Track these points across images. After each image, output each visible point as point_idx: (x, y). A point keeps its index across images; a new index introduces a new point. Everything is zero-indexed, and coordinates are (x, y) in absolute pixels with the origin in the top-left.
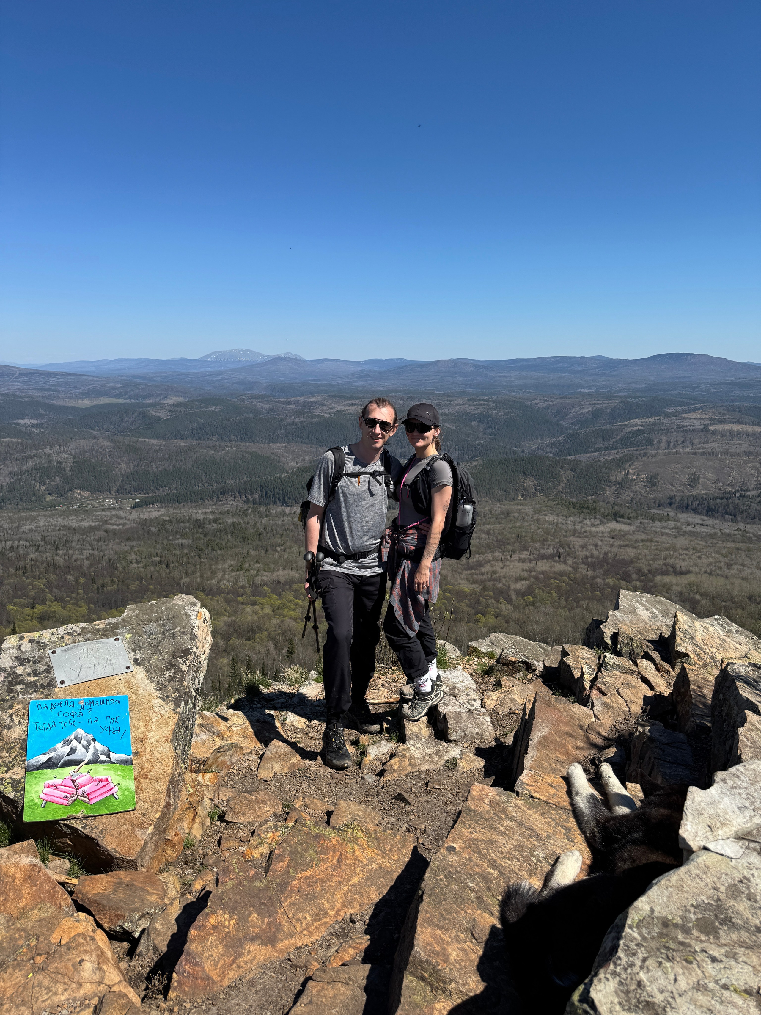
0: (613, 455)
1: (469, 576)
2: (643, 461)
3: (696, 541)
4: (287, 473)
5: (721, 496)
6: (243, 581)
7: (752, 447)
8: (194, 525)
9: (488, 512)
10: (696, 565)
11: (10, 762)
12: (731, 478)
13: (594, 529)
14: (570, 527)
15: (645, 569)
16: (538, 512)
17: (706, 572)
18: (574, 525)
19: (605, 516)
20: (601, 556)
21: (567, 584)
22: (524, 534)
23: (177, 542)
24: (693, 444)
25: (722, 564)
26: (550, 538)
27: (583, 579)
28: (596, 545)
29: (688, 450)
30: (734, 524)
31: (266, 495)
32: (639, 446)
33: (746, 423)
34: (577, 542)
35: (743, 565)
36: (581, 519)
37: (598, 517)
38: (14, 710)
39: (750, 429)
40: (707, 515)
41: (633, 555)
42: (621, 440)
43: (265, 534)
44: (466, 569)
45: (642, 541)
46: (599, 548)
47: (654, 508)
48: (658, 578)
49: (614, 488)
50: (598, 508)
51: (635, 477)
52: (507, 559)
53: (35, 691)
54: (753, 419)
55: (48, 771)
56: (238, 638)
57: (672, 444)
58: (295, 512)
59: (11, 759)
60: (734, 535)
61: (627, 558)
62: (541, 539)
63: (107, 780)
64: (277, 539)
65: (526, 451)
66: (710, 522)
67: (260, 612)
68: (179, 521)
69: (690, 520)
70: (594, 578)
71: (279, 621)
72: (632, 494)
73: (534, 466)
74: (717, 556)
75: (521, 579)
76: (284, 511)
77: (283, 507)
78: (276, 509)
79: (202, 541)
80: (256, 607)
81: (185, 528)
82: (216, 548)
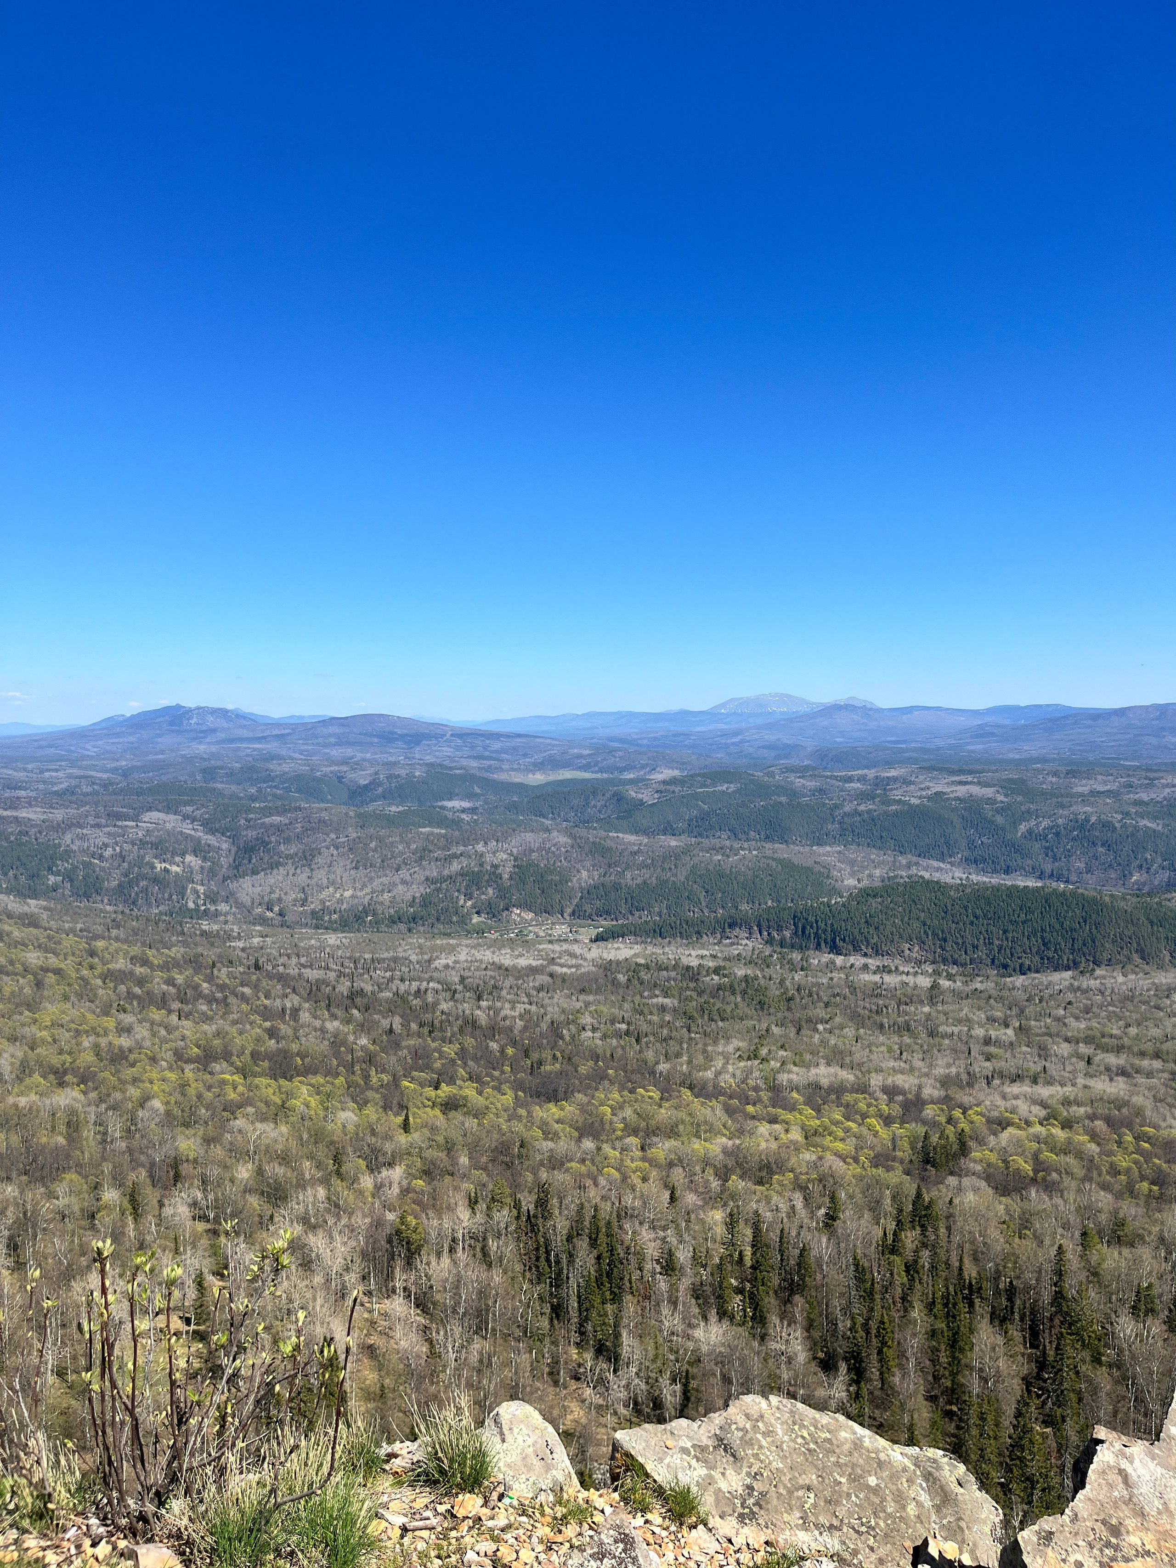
4: (842, 897)
6: (756, 1078)
8: (683, 975)
23: (655, 1000)
31: (803, 932)
43: (798, 1000)
56: (742, 1177)
58: (852, 966)
64: (818, 1010)
67: (782, 1136)
68: (661, 968)
71: (814, 1157)
76: (833, 962)
77: (831, 956)
78: (820, 958)
79: (695, 1003)
80: (777, 1126)
81: (668, 980)
82: (716, 1017)
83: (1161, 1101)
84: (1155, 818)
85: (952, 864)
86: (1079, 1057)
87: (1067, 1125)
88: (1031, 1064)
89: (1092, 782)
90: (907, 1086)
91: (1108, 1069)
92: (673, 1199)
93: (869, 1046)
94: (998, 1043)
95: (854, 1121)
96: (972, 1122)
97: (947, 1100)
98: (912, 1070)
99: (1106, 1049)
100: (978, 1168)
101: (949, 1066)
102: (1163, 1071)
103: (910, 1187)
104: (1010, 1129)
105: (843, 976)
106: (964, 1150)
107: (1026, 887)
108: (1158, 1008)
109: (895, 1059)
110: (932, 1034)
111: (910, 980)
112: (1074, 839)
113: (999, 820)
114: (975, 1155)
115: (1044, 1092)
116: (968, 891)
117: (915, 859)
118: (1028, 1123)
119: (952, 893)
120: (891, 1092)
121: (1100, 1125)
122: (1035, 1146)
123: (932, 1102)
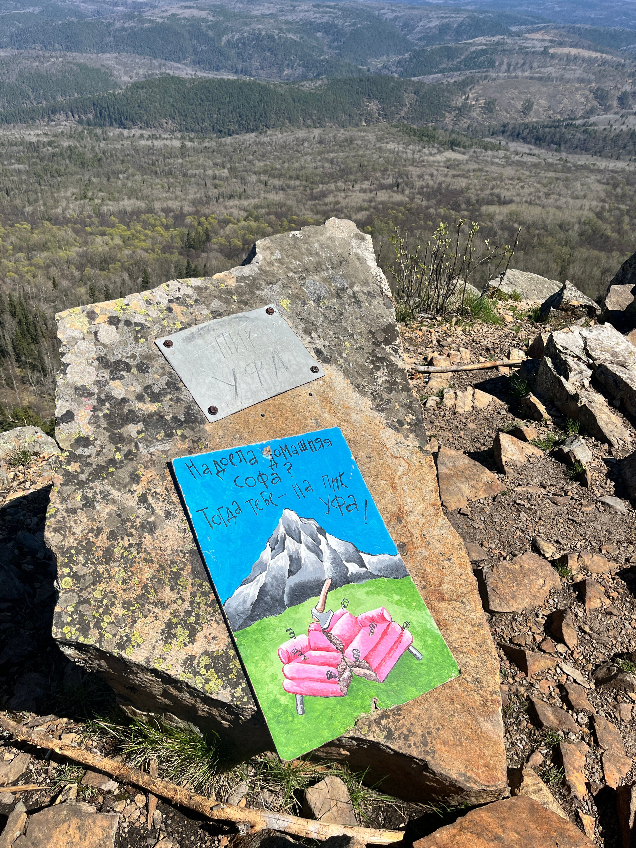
0: (456, 77)
1: (313, 207)
2: (483, 85)
3: (522, 171)
4: (121, 89)
5: (550, 124)
6: (88, 211)
7: (586, 74)
8: (28, 148)
9: (332, 139)
10: (518, 195)
11: (188, 613)
12: (562, 106)
13: (431, 158)
14: (410, 156)
15: (473, 199)
16: (380, 139)
17: (526, 202)
18: (413, 154)
19: (442, 144)
20: (436, 186)
21: (403, 214)
22: (366, 163)
23: (13, 167)
24: (531, 68)
25: (541, 194)
26: (390, 167)
27: (417, 209)
28: (432, 175)
29: (526, 74)
30: (558, 154)
31: (101, 114)
32: (481, 68)
33: (583, 47)
34: (414, 171)
35: (559, 195)
36: (420, 148)
37: (436, 145)
38: (143, 483)
39: (586, 54)
40: (535, 144)
41: (464, 185)
42: (465, 60)
43: (105, 160)
44: (311, 200)
45: (474, 170)
46: (434, 178)
47: (488, 137)
48: (484, 208)
49: (454, 114)
50: (437, 136)
51: (474, 103)
52: (349, 189)
53: (169, 436)
54: (590, 43)
55: (272, 620)
56: (92, 268)
57: (512, 67)
58: (134, 135)
59: (186, 604)
60: (556, 164)
61: (458, 188)
62: (382, 169)
63: (382, 618)
64: (118, 166)
65: (372, 70)
66: (536, 151)
67: (110, 242)
68: (12, 144)
69: (519, 149)
70: (428, 207)
71: (130, 252)
72: (469, 122)
73: (379, 87)
74: (538, 185)
75: (361, 209)
76: (122, 134)
77: (120, 129)
78: (113, 132)
79: (39, 167)
80: (106, 237)
81: (19, 152)
82: (55, 175)
83: (300, 202)
84: (295, 33)
85: (185, 64)
86: (260, 181)
87: (257, 219)
88: (238, 189)
89: (262, 8)
90: (174, 207)
91: (275, 187)
92: (55, 285)
93: (151, 185)
94: (220, 178)
95: (149, 230)
96: (210, 223)
97: (197, 213)
98: (176, 197)
99: (273, 176)
100: (216, 247)
101: (195, 193)
102: (300, 186)
103: (184, 262)
104: (230, 225)
105: (129, 143)
106: (208, 238)
107: (229, 80)
108: (297, 151)
109: (166, 192)
110: (185, 175)
111: (168, 142)
112: (253, 47)
113: (211, 33)
114: (214, 240)
115: (245, 203)
116: (196, 83)
117: (163, 61)
118: (239, 221)
119: (187, 85)
120: (167, 211)
121: (272, 217)
122: (243, 232)
123: (189, 215)
